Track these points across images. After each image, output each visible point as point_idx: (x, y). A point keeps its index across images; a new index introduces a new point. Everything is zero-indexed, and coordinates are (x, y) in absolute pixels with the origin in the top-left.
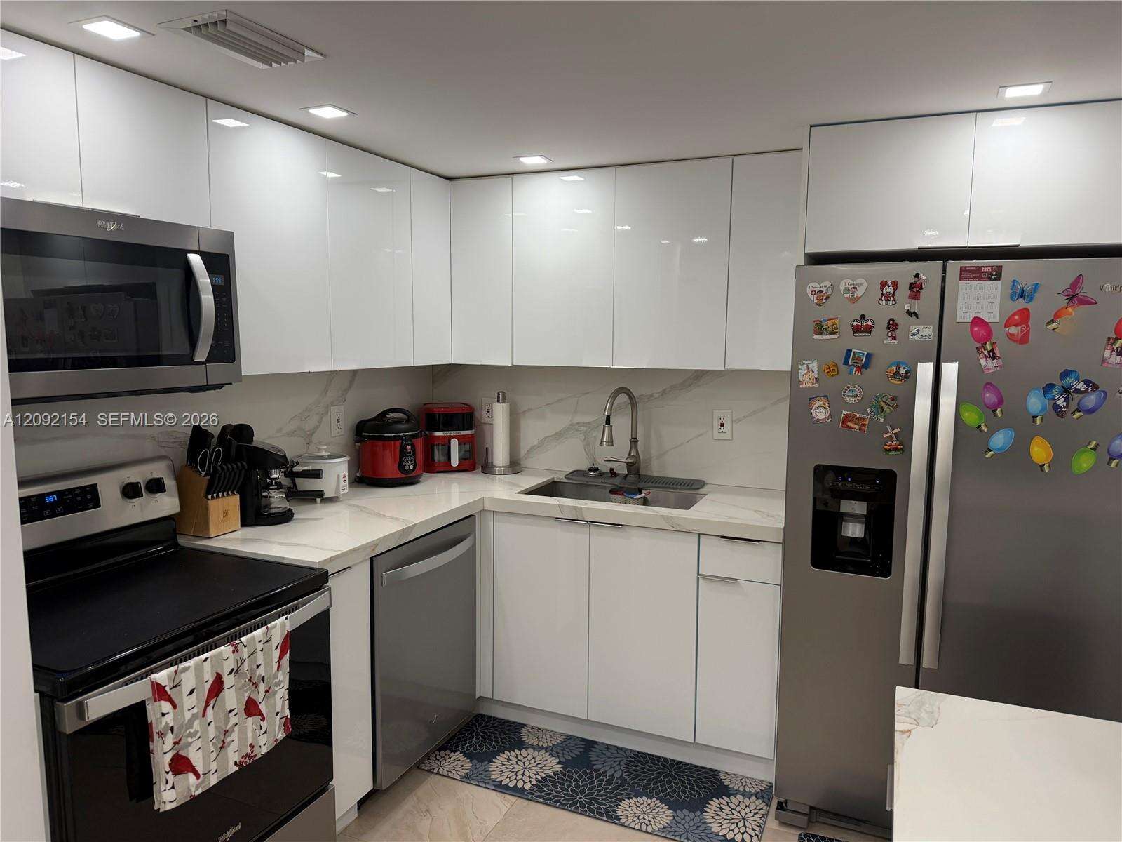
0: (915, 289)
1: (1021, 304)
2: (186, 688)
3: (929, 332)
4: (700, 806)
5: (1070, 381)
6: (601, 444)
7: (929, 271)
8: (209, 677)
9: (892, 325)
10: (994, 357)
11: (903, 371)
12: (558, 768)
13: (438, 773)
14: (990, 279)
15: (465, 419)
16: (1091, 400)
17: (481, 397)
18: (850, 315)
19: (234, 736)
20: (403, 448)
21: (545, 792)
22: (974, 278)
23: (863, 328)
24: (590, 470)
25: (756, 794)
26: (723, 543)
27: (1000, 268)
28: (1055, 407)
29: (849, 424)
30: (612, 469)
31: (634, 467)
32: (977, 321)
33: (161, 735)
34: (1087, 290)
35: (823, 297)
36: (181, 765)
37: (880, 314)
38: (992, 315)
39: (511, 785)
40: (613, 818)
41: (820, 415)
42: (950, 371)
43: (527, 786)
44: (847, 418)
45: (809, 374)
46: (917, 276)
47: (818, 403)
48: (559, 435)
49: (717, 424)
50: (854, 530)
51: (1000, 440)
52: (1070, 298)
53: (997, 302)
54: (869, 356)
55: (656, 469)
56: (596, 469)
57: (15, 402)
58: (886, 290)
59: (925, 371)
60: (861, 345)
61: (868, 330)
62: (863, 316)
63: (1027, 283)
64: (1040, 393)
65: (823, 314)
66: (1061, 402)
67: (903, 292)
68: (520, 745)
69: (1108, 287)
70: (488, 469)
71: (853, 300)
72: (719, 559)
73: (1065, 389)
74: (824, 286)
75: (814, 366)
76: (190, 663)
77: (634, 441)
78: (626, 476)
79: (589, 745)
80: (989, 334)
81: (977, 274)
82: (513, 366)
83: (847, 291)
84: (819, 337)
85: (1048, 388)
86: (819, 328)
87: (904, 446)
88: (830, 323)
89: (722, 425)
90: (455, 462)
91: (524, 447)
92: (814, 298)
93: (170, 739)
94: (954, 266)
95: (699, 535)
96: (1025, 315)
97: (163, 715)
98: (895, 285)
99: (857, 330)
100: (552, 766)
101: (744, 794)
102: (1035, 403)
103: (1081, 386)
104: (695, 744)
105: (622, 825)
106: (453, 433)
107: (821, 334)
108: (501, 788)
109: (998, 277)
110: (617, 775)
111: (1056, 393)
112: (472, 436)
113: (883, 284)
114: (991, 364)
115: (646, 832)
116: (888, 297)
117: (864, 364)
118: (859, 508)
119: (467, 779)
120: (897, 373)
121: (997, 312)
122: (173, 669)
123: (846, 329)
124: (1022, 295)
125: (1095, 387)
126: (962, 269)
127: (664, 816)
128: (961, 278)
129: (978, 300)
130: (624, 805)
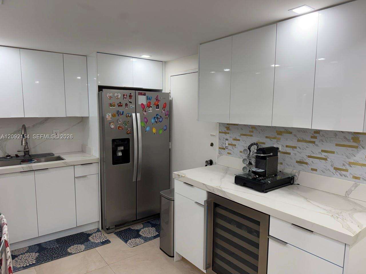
0: (130, 96)
1: (149, 101)
3: (134, 106)
4: (88, 240)
5: (158, 116)
7: (133, 93)
9: (126, 105)
10: (146, 112)
11: (130, 115)
12: (37, 254)
14: (144, 95)
16: (161, 120)
18: (117, 102)
22: (141, 95)
23: (120, 105)
24: (7, 156)
25: (97, 232)
26: (81, 166)
27: (145, 93)
28: (156, 121)
29: (120, 128)
30: (16, 155)
31: (27, 152)
32: (142, 104)
34: (159, 98)
35: (111, 98)
37: (124, 102)
38: (145, 103)
40: (70, 254)
41: (113, 127)
42: (138, 114)
44: (119, 127)
46: (131, 94)
47: (112, 124)
50: (120, 154)
51: (148, 129)
52: (156, 100)
53: (145, 100)
54: (123, 112)
55: (32, 152)
56: (9, 156)
58: (125, 96)
59: (134, 115)
60: (121, 109)
62: (120, 103)
64: (153, 119)
65: (111, 102)
66: (157, 120)
67: (128, 97)
69: (162, 98)
71: (118, 98)
72: (80, 171)
73: (157, 118)
74: (111, 95)
75: (110, 115)
78: (24, 156)
79: (39, 245)
80: (144, 107)
81: (141, 94)
83: (116, 96)
84: (111, 107)
85: (155, 118)
86: (111, 105)
87: (131, 133)
88: (113, 104)
92: (109, 97)
94: (137, 92)
95: (74, 165)
96: (150, 103)
98: (126, 95)
99: (119, 106)
100: (34, 255)
101: (94, 233)
102: (153, 121)
103: (159, 117)
109: (145, 95)
110: (58, 246)
111: (156, 119)
114: (145, 113)
116: (126, 98)
117: (122, 114)
118: (122, 148)
121: (145, 102)
123: (117, 105)
124: (149, 99)
125: (161, 117)
126: (139, 93)
127: (83, 247)
128: (139, 95)
129: (142, 100)
130: (69, 250)
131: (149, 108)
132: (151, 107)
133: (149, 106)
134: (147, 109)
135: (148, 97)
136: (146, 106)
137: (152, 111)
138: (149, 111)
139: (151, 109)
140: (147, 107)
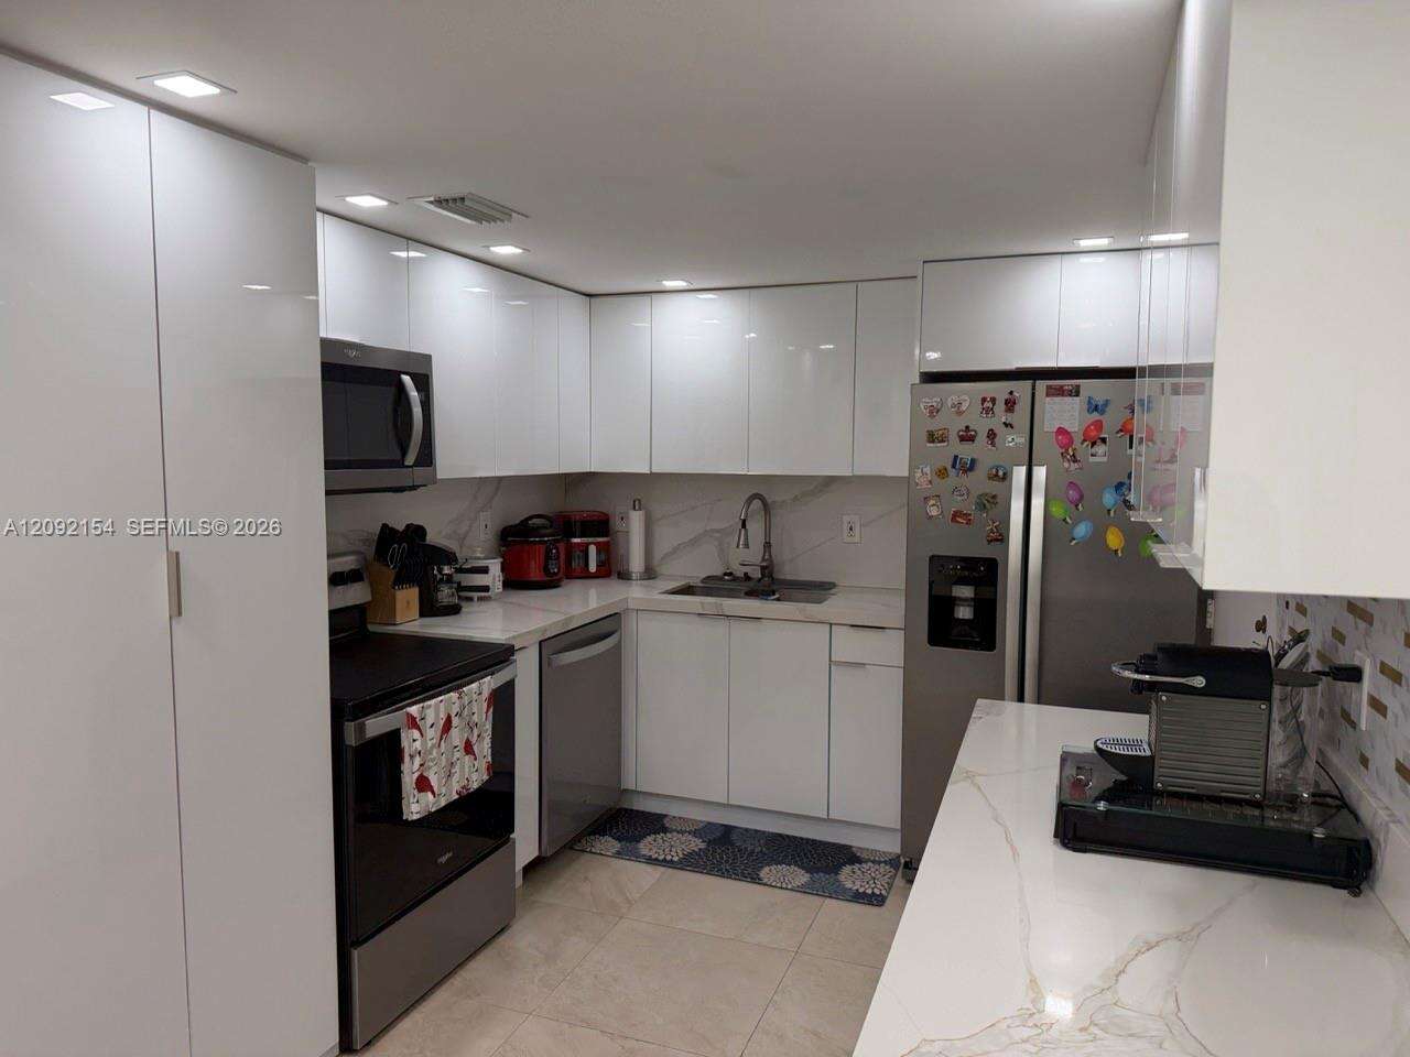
0: (1010, 404)
1: (1096, 416)
2: (430, 721)
3: (1022, 440)
4: (836, 869)
6: (738, 547)
7: (1022, 389)
8: (443, 716)
9: (992, 435)
10: (1075, 461)
11: (1001, 473)
12: (703, 846)
13: (591, 852)
14: (1070, 395)
15: (600, 526)
17: (613, 505)
18: (956, 426)
19: (457, 769)
20: (548, 551)
21: (690, 863)
22: (1057, 395)
23: (967, 437)
24: (725, 574)
25: (885, 862)
26: (852, 630)
27: (1078, 386)
29: (959, 520)
30: (746, 574)
31: (768, 570)
32: (1061, 431)
33: (412, 757)
35: (934, 411)
36: (423, 784)
37: (981, 425)
38: (1074, 425)
39: (661, 858)
40: (756, 880)
41: (934, 512)
42: (1040, 473)
43: (676, 859)
44: (956, 515)
45: (924, 475)
46: (1011, 393)
47: (932, 502)
48: (694, 542)
49: (846, 527)
50: (964, 613)
51: (1082, 530)
52: (1134, 412)
53: (1077, 414)
54: (973, 460)
55: (787, 572)
56: (731, 574)
57: (328, 493)
58: (986, 405)
59: (1020, 473)
60: (966, 452)
61: (972, 439)
62: (967, 427)
63: (1099, 399)
64: (1113, 491)
65: (935, 425)
67: (1000, 407)
68: (665, 830)
70: (624, 576)
71: (960, 413)
72: (849, 645)
74: (935, 401)
75: (927, 470)
76: (433, 702)
77: (768, 545)
78: (760, 580)
79: (728, 829)
80: (1071, 442)
81: (1060, 392)
82: (651, 473)
83: (953, 406)
84: (932, 445)
85: (1118, 486)
86: (932, 437)
87: (1001, 538)
88: (940, 432)
89: (851, 529)
90: (593, 568)
91: (658, 554)
92: (926, 412)
93: (417, 761)
94: (1042, 385)
95: (831, 624)
96: (1099, 425)
97: (414, 741)
98: (993, 400)
99: (962, 439)
100: (697, 844)
101: (873, 862)
102: (1108, 498)
104: (828, 820)
105: (765, 885)
106: (590, 540)
107: (933, 442)
108: (651, 861)
109: (1077, 395)
110: (758, 849)
111: (1125, 490)
112: (607, 543)
113: (984, 400)
114: (1074, 466)
115: (787, 889)
116: (987, 411)
117: (970, 467)
118: (965, 592)
119: (618, 855)
120: (997, 475)
121: (1077, 422)
122: (421, 705)
123: (954, 438)
124: (1096, 408)
126: (1049, 387)
127: (802, 877)
128: (1047, 395)
129: (1063, 413)
130: (764, 873)
131: (1093, 444)
132: (1104, 440)
133: (1094, 438)
134: (1082, 449)
135: (1089, 402)
136: (1078, 439)
137: (1105, 459)
138: (1092, 459)
139: (1100, 449)
140: (1085, 440)
